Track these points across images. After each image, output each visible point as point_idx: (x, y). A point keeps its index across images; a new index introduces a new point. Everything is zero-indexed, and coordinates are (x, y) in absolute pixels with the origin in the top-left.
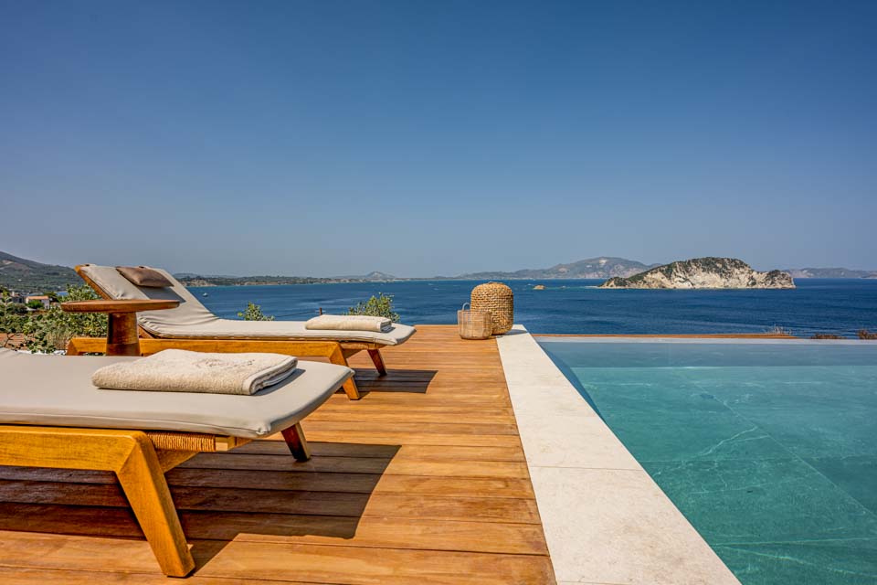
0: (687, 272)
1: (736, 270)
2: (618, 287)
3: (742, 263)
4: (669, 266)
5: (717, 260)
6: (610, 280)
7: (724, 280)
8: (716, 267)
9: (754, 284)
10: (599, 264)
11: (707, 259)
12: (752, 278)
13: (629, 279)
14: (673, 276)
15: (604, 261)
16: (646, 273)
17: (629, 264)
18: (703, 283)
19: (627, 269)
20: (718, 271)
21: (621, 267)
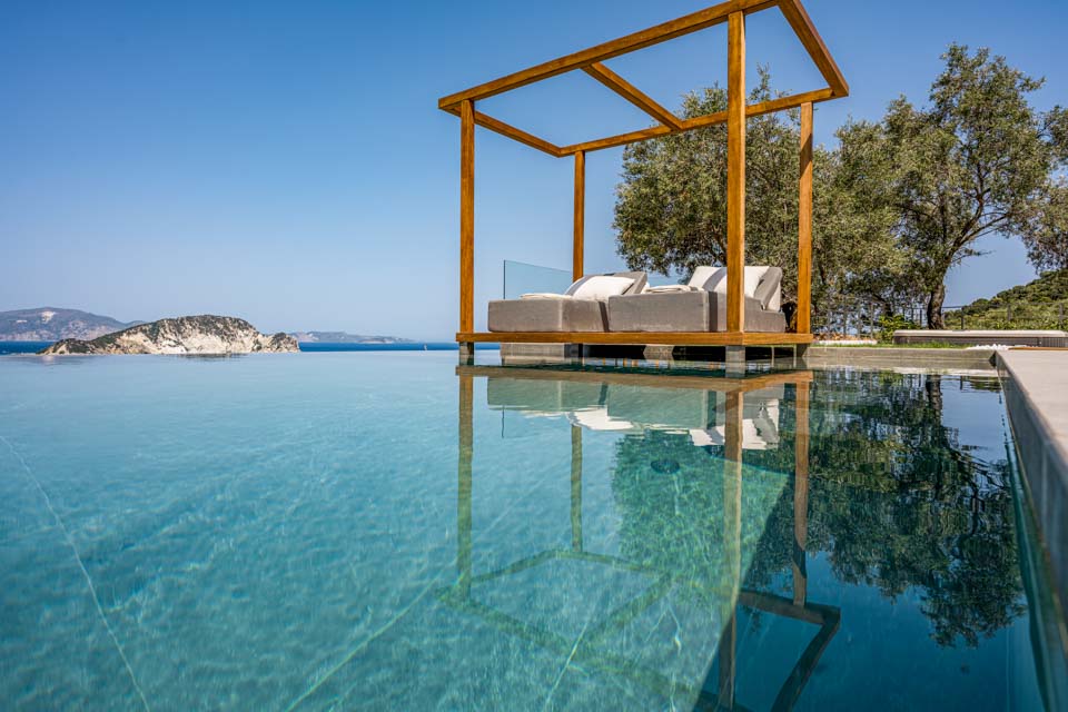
0: (180, 333)
1: (240, 332)
2: (74, 354)
3: (246, 323)
4: (155, 324)
5: (218, 319)
6: (59, 344)
7: (226, 344)
8: (218, 328)
9: (259, 348)
10: (41, 318)
11: (205, 317)
12: (257, 342)
13: (92, 342)
14: (160, 338)
15: (49, 315)
16: (120, 334)
17: (92, 320)
18: (201, 348)
19: (92, 327)
20: (219, 333)
21: (81, 325)
